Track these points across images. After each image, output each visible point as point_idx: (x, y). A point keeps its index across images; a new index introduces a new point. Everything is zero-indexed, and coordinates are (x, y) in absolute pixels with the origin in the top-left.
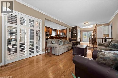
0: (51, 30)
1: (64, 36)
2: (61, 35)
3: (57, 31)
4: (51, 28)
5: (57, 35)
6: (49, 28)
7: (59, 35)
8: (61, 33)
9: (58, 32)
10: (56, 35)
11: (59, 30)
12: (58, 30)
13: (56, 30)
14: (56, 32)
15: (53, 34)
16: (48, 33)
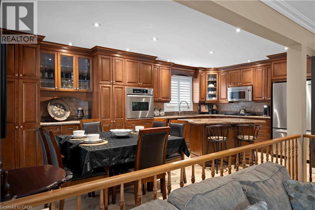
0: (164, 73)
1: (247, 105)
2: (229, 100)
3: (205, 80)
4: (164, 63)
5: (202, 103)
6: (152, 60)
7: (217, 103)
8: (230, 90)
9: (211, 86)
10: (197, 100)
11: (217, 69)
12: (211, 73)
13: (196, 69)
14: (197, 85)
15: (179, 97)
16: (147, 91)
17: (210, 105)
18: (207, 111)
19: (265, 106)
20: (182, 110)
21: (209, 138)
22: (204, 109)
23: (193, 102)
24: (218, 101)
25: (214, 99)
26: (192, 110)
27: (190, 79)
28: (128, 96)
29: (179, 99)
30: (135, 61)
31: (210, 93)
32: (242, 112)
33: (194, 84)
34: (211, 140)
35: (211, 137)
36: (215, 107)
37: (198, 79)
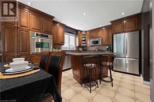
2: (91, 45)
3: (81, 36)
5: (80, 46)
8: (91, 40)
9: (84, 39)
10: (77, 45)
11: (86, 32)
12: (84, 33)
13: (77, 31)
15: (69, 43)
16: (47, 36)
17: (83, 47)
18: (82, 50)
19: (108, 47)
20: (71, 49)
21: (84, 65)
22: (81, 49)
23: (76, 46)
24: (86, 45)
25: (85, 45)
26: (75, 50)
27: (75, 35)
28: (32, 37)
29: (69, 44)
30: (39, 16)
31: (83, 42)
32: (97, 50)
33: (76, 38)
34: (86, 67)
35: (86, 65)
36: (85, 49)
37: (78, 36)
